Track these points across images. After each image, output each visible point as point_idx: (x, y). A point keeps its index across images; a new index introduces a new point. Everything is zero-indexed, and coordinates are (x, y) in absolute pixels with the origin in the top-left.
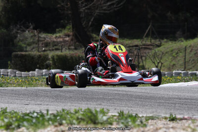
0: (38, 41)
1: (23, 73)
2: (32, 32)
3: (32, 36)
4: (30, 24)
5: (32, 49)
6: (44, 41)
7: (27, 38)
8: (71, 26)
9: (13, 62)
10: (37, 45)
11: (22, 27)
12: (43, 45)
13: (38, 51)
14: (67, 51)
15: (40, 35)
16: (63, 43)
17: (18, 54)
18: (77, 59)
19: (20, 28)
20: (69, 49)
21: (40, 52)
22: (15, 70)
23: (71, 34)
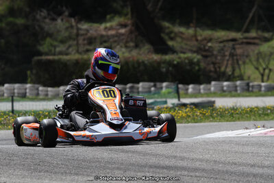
0: (78, 35)
1: (49, 89)
2: (67, 21)
3: (67, 28)
4: (64, 8)
5: (68, 49)
6: (86, 34)
7: (59, 31)
8: (129, 10)
9: (34, 71)
10: (75, 42)
11: (51, 13)
12: (86, 42)
13: (78, 52)
14: (124, 50)
15: (79, 26)
16: (116, 39)
17: (41, 60)
18: (136, 65)
19: (49, 14)
20: (126, 47)
21: (80, 53)
22: (37, 86)
23: (129, 22)
